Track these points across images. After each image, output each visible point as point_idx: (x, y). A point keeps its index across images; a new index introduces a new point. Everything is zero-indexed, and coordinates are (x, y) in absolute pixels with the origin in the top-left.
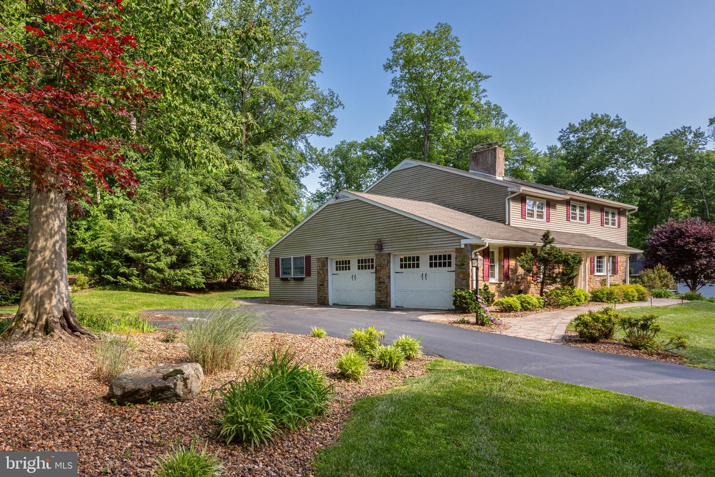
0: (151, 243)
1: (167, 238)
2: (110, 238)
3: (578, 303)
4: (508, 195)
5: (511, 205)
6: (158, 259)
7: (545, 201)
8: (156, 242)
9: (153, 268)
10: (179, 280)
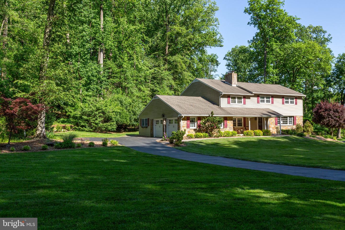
0: (94, 113)
1: (100, 111)
2: (80, 111)
3: (228, 136)
4: (220, 96)
5: (221, 99)
6: (96, 119)
7: (243, 96)
8: (96, 112)
9: (94, 123)
10: (104, 127)
